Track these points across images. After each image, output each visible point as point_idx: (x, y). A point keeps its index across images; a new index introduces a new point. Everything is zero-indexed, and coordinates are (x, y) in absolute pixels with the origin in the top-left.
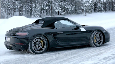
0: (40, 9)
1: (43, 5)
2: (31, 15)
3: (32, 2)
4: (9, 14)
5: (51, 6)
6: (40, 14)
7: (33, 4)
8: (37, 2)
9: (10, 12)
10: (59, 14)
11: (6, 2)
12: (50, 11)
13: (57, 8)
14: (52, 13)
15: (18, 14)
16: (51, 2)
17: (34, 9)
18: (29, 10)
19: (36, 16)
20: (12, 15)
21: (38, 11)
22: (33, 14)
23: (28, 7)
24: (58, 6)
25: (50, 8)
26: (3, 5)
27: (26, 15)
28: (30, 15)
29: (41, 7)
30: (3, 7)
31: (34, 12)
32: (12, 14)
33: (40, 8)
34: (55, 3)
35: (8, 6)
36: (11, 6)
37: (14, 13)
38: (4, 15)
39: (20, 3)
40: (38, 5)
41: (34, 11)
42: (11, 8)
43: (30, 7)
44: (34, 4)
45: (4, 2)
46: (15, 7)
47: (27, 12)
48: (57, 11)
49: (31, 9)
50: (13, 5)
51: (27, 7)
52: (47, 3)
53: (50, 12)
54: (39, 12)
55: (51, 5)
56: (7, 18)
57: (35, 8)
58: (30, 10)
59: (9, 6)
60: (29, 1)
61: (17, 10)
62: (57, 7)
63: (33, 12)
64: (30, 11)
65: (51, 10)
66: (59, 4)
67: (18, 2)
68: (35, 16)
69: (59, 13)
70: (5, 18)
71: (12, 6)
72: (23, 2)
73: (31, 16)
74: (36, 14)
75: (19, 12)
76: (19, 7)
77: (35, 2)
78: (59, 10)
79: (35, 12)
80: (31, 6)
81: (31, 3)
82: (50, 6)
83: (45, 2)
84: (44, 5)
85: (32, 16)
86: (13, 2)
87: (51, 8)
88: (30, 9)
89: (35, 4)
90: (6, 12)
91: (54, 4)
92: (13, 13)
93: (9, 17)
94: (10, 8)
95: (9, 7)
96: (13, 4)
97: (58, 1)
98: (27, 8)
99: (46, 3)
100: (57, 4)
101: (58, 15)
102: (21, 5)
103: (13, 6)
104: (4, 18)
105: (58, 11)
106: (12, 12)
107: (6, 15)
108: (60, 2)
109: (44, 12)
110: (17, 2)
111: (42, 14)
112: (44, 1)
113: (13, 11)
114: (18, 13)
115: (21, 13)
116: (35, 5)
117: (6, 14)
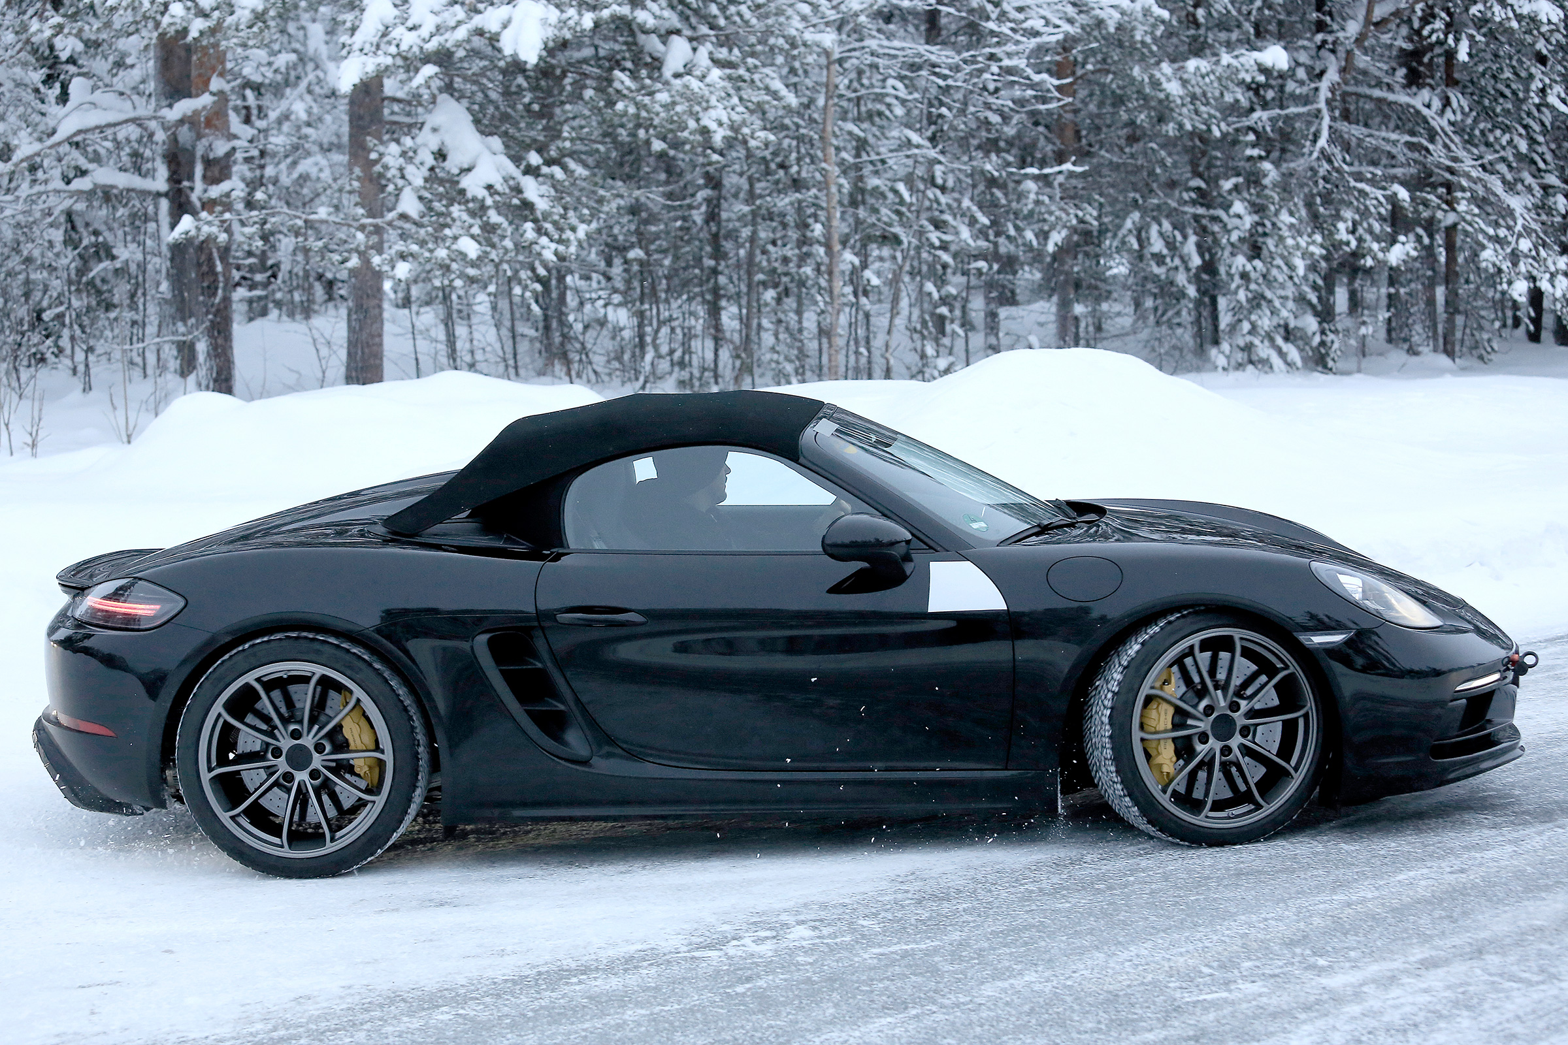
0: (1313, 268)
1: (1348, 214)
2: (1199, 334)
3: (1217, 178)
4: (941, 321)
5: (1451, 230)
6: (1310, 323)
7: (1227, 207)
8: (1284, 187)
9: (944, 301)
10: (1547, 335)
11: (909, 180)
12: (1440, 292)
13: (1515, 257)
14: (1460, 320)
15: (1052, 328)
16: (1449, 187)
17: (1240, 261)
18: (1181, 278)
19: (1264, 350)
20: (978, 339)
21: (1290, 291)
22: (1233, 328)
23: (1171, 245)
24: (1528, 231)
25: (1429, 251)
26: (862, 213)
27: (1144, 335)
28: (1186, 336)
29: (1329, 235)
30: (867, 240)
31: (1236, 309)
32: (967, 324)
33: (1317, 251)
34: (1498, 187)
35: (921, 233)
36: (965, 233)
37: (1003, 312)
38: (878, 342)
39: (1071, 196)
40: (1285, 218)
41: (1242, 295)
42: (964, 256)
43: (1190, 247)
44: (1238, 207)
45: (873, 182)
46: (1005, 247)
47: (1149, 303)
48: (1520, 290)
49: (1209, 267)
50: (985, 221)
51: (1158, 246)
52: (1403, 194)
53: (1431, 302)
54: (1301, 299)
55: (1451, 218)
56: (920, 372)
57: (1255, 251)
58: (1197, 279)
59: (939, 225)
60: (1185, 172)
61: (1029, 275)
62: (1525, 245)
63: (1222, 302)
64: (1192, 291)
65: (1450, 276)
66: (1542, 208)
67: (1045, 180)
68: (1248, 348)
69: (1548, 321)
70: (888, 375)
71: (973, 221)
72: (1109, 177)
73: (1200, 350)
74: (1265, 322)
75: (1065, 305)
76: (1057, 238)
77: (1254, 179)
78: (1544, 285)
79: (1257, 300)
80: (1203, 231)
81: (1204, 198)
82: (1430, 226)
83: (1373, 182)
84: (1365, 213)
85: (1218, 356)
86: (992, 182)
87: (1451, 259)
88: (1196, 261)
89: (1258, 209)
90: (895, 300)
91: (1482, 202)
92: (993, 315)
93: (942, 363)
94: (944, 247)
95: (934, 237)
96: (989, 206)
97: (1538, 173)
98: (1159, 259)
99: (1393, 199)
100: (1516, 203)
101: (1535, 337)
102: (1090, 213)
103: (982, 233)
104: (878, 370)
105: (1536, 296)
106: (977, 304)
107: (901, 337)
108: (1552, 179)
109: (1355, 302)
110: (1030, 185)
111: (1343, 321)
112: (1368, 170)
113: (990, 285)
114: (1045, 310)
115: (1079, 309)
116: (1248, 221)
117: (900, 322)
